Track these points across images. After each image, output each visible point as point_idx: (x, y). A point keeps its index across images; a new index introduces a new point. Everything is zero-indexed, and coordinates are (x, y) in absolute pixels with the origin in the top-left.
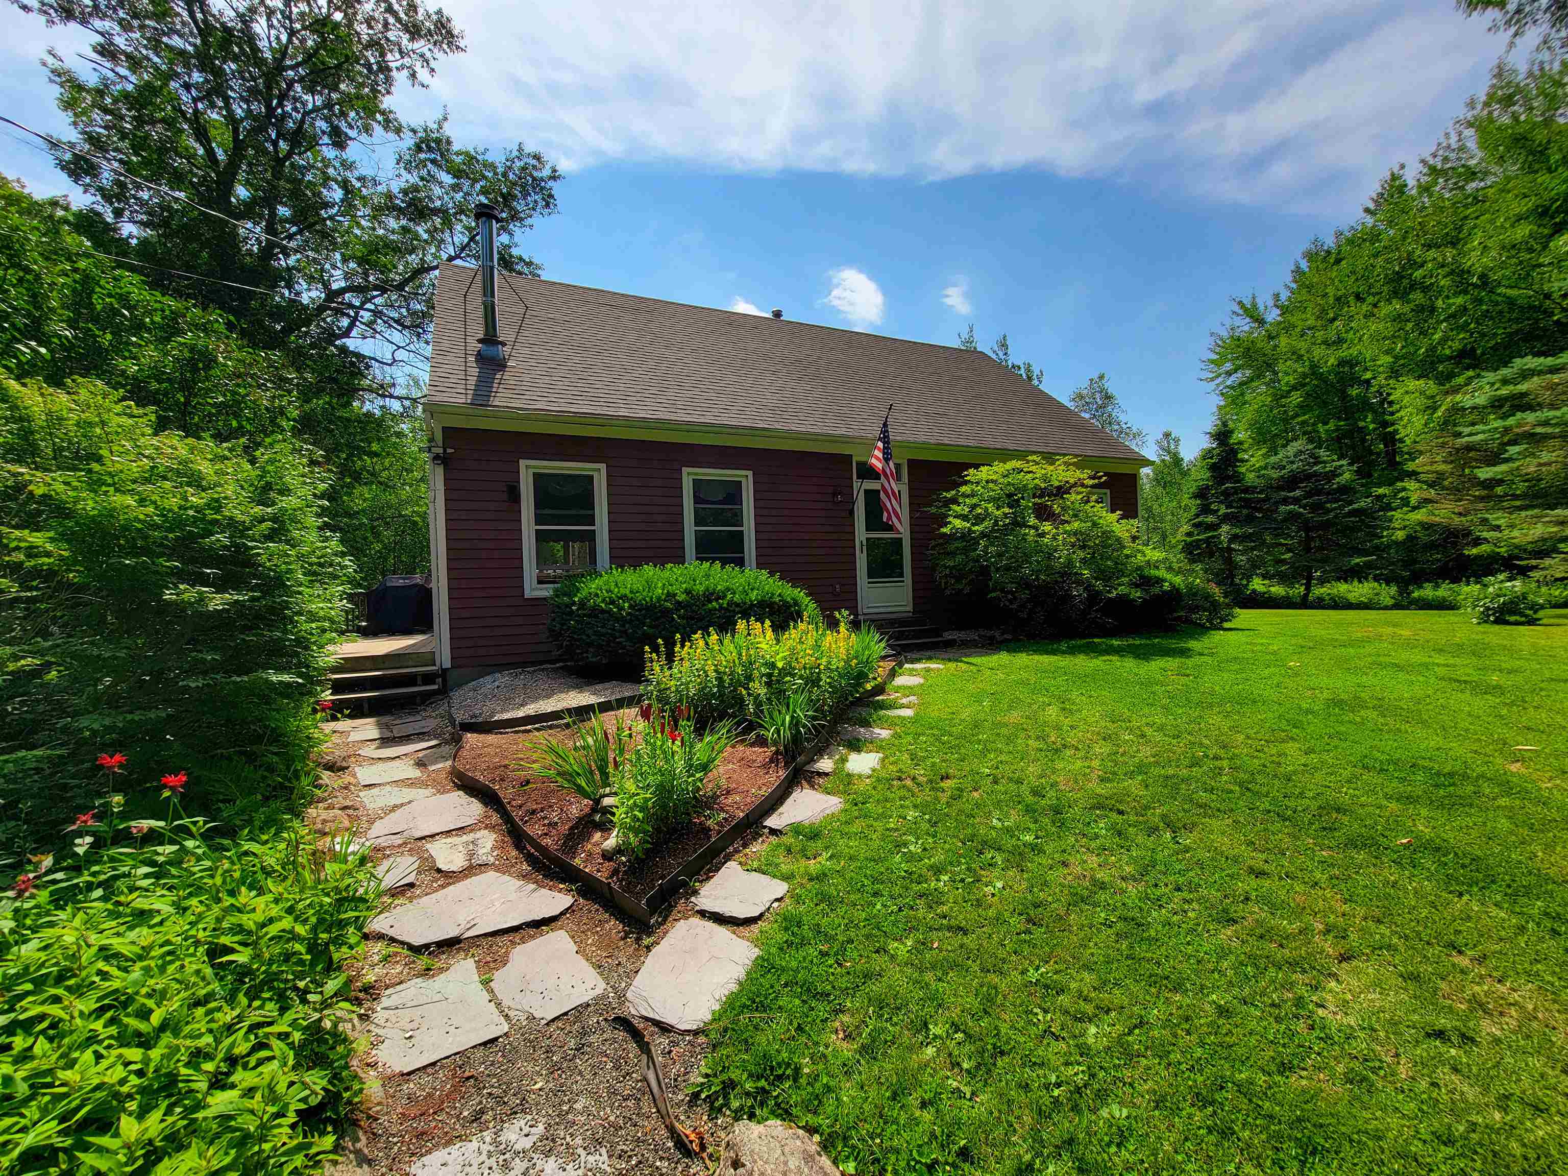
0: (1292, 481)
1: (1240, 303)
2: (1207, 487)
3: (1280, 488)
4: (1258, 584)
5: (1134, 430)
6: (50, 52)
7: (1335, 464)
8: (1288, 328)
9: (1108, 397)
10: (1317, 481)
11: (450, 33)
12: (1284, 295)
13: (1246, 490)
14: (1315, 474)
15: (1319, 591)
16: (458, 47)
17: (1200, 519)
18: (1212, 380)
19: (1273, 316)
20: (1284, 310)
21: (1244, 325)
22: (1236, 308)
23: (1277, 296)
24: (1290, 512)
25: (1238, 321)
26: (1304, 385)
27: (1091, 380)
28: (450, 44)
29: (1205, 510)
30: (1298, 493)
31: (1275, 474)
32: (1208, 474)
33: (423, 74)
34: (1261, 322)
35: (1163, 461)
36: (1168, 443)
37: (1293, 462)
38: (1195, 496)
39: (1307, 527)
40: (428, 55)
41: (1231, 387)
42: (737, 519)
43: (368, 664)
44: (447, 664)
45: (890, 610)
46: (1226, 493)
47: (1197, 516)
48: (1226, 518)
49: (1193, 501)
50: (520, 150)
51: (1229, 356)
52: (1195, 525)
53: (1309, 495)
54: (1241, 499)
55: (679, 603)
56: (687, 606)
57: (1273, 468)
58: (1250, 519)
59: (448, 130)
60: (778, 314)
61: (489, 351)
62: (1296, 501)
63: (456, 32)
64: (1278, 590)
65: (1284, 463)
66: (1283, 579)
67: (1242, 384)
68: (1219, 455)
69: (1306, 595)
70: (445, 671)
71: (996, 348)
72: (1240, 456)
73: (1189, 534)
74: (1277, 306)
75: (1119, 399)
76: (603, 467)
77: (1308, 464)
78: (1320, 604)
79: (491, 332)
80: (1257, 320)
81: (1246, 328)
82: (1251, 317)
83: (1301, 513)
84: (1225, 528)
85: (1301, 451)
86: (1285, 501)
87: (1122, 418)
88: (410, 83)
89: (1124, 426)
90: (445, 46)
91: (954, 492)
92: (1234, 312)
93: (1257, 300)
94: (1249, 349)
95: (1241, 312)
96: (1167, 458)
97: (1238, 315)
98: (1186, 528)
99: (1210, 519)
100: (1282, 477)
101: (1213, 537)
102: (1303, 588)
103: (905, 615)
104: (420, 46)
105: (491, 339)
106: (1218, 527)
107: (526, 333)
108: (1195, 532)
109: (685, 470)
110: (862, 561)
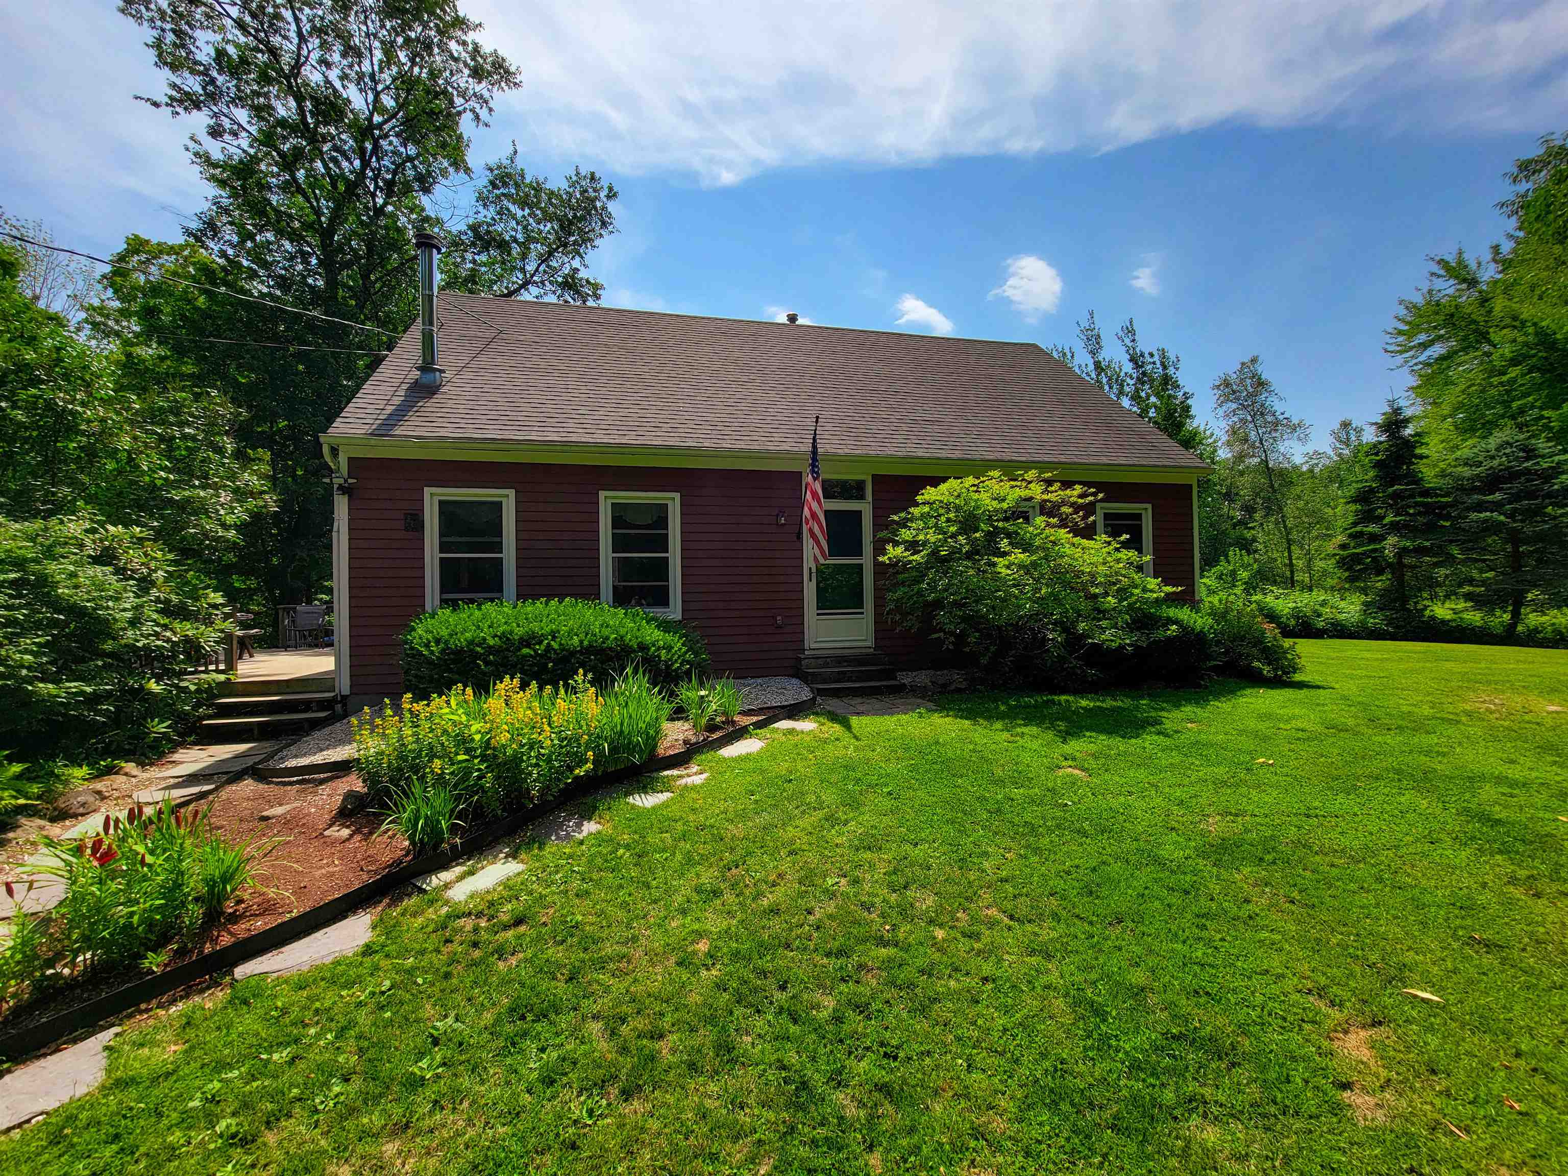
0: (1493, 482)
1: (1441, 262)
2: (1372, 490)
3: (1474, 490)
4: (1442, 611)
5: (1295, 421)
6: (192, 138)
7: (1556, 458)
8: (1508, 288)
9: (1261, 384)
10: (1528, 481)
11: (507, 71)
12: (1507, 247)
13: (1426, 493)
14: (1527, 471)
15: (1533, 619)
16: (515, 84)
17: (1358, 529)
18: (1401, 352)
19: (1489, 273)
20: (1506, 264)
21: (1447, 288)
22: (1436, 269)
23: (1496, 249)
24: (1485, 521)
25: (1439, 284)
26: (1526, 357)
27: (1243, 364)
28: (508, 81)
29: (1367, 516)
30: (1498, 496)
31: (1466, 472)
32: (1372, 474)
33: (483, 113)
34: (1472, 282)
35: (1340, 455)
36: (1348, 433)
37: (1493, 458)
38: (1354, 500)
39: (1515, 538)
40: (486, 94)
41: (1427, 364)
42: (662, 543)
43: (274, 688)
44: (346, 691)
45: (847, 644)
46: (1396, 496)
47: (1355, 524)
48: (1395, 528)
49: (1353, 507)
50: (578, 174)
51: (1425, 326)
52: (1350, 536)
53: (1516, 498)
54: (1417, 504)
55: (490, 647)
56: (497, 651)
57: (1466, 464)
58: (1430, 529)
59: (520, 163)
60: (792, 318)
61: (428, 378)
62: (1497, 506)
63: (513, 69)
64: (1475, 617)
65: (1481, 459)
66: (1478, 602)
67: (1442, 358)
68: (1387, 450)
69: (1513, 626)
70: (344, 698)
71: (1120, 334)
72: (1418, 451)
73: (1343, 547)
74: (1495, 261)
75: (1275, 385)
76: (511, 493)
77: (1517, 459)
78: (1533, 639)
79: (429, 359)
80: (1464, 280)
81: (1451, 291)
82: (1456, 278)
83: (1502, 523)
84: (1391, 540)
85: (1507, 443)
86: (1480, 507)
87: (1278, 407)
88: (475, 124)
89: (1281, 417)
90: (503, 84)
91: (903, 515)
92: (1433, 274)
93: (1465, 256)
94: (1452, 315)
95: (1442, 272)
96: (1347, 452)
97: (1439, 276)
98: (1341, 539)
99: (1372, 528)
100: (1478, 475)
101: (1375, 550)
102: (1507, 617)
103: (864, 651)
104: (481, 88)
105: (427, 367)
106: (1382, 538)
107: (482, 358)
108: (1352, 545)
109: (602, 494)
110: (810, 590)
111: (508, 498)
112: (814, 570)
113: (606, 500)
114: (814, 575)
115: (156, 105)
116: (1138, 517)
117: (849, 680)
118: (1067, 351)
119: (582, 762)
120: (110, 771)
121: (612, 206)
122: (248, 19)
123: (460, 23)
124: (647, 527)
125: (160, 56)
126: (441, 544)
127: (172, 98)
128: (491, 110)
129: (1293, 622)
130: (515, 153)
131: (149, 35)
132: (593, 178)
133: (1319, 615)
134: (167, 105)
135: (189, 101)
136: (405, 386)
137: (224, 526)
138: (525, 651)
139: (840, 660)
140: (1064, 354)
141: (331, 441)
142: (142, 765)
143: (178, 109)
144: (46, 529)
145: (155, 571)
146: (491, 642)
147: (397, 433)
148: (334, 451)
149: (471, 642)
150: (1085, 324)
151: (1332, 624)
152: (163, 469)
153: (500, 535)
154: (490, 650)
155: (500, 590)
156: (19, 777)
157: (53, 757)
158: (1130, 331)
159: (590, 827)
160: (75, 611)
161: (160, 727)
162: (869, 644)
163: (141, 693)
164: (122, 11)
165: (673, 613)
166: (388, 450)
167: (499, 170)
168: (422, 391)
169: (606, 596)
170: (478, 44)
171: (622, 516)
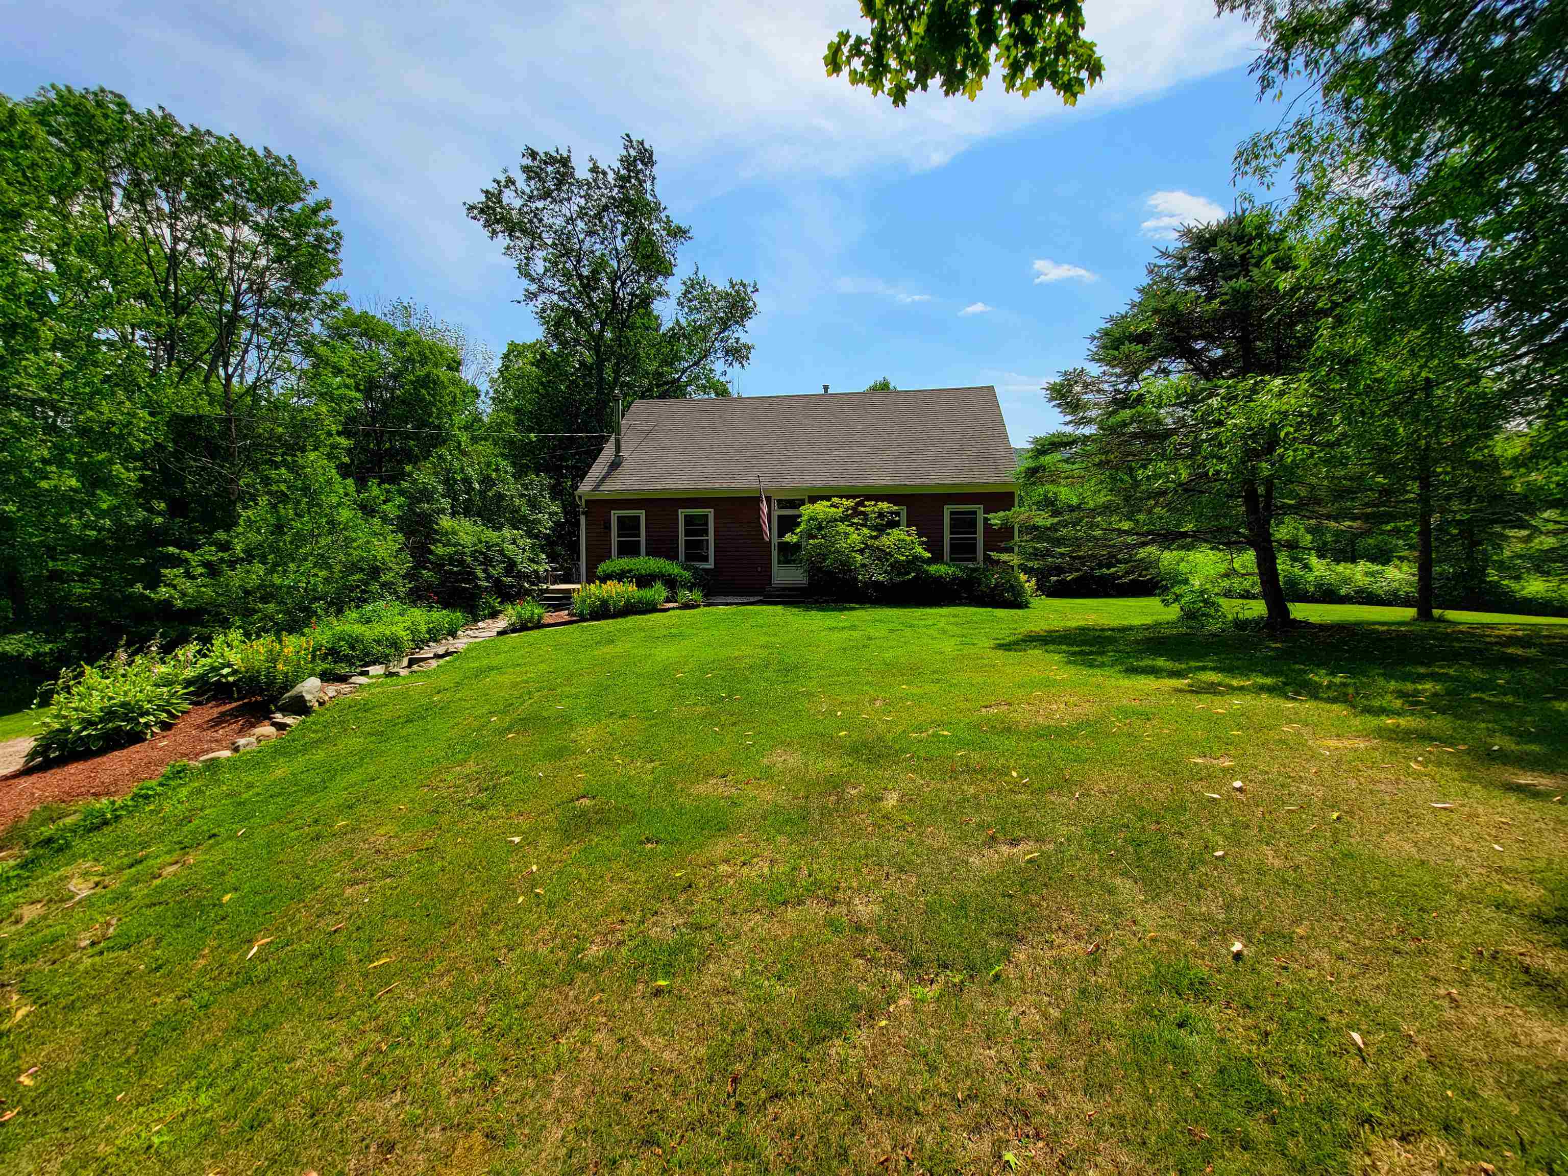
43: (560, 592)
45: (794, 582)
61: (617, 460)
76: (644, 512)
79: (617, 451)
105: (616, 454)
107: (643, 443)
109: (680, 511)
110: (775, 554)
111: (642, 514)
112: (776, 544)
113: (682, 513)
114: (776, 548)
116: (975, 513)
119: (621, 602)
121: (755, 297)
123: (658, 207)
124: (702, 525)
125: (520, 272)
126: (618, 534)
131: (515, 263)
135: (531, 296)
136: (609, 464)
139: (784, 589)
141: (579, 493)
143: (528, 302)
146: (617, 572)
147: (601, 488)
148: (581, 496)
153: (640, 530)
154: (618, 574)
155: (640, 552)
162: (803, 582)
164: (505, 254)
165: (710, 565)
166: (598, 496)
167: (689, 283)
168: (615, 465)
169: (682, 556)
170: (667, 217)
171: (689, 520)
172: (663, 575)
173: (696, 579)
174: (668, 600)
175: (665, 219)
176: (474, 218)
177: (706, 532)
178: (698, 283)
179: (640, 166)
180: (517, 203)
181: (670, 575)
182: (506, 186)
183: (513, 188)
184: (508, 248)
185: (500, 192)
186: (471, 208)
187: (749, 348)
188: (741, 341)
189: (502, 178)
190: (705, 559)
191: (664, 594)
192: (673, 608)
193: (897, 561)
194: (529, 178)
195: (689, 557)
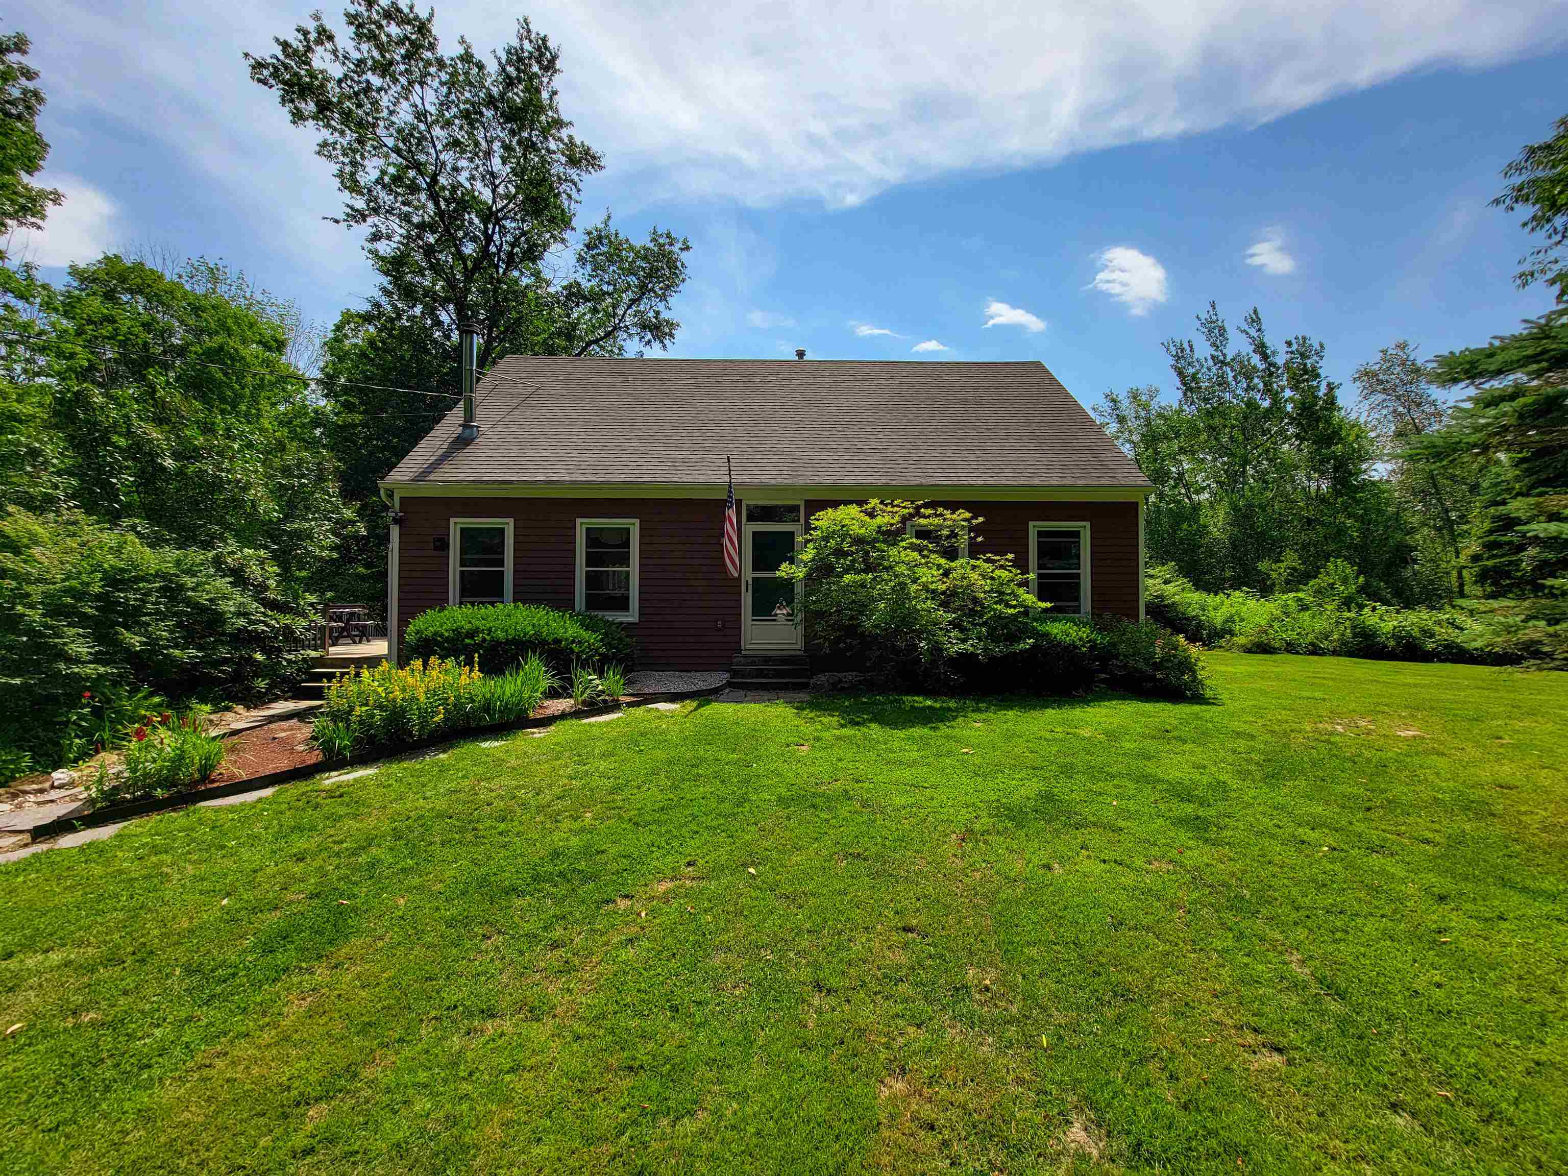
11: (594, 158)
16: (599, 167)
17: (1492, 538)
27: (1386, 352)
28: (593, 166)
40: (577, 178)
43: (349, 663)
45: (779, 647)
47: (1491, 532)
49: (1487, 513)
50: (655, 234)
52: (1483, 546)
59: (612, 228)
60: (801, 354)
61: (467, 433)
63: (598, 155)
71: (1245, 326)
76: (511, 521)
79: (468, 418)
84: (1532, 551)
90: (590, 168)
103: (793, 653)
104: (573, 173)
105: (466, 426)
106: (1521, 548)
107: (517, 412)
108: (1486, 556)
109: (579, 521)
110: (747, 599)
111: (509, 525)
112: (750, 582)
113: (582, 525)
114: (750, 588)
115: (337, 221)
116: (1077, 534)
117: (766, 677)
118: (1186, 346)
119: (438, 713)
120: (228, 709)
121: (684, 256)
122: (401, 145)
123: (559, 123)
124: (617, 546)
125: (342, 182)
126: (461, 559)
127: (348, 215)
128: (579, 190)
129: (1392, 643)
130: (609, 217)
131: (335, 168)
132: (668, 236)
133: (1432, 636)
134: (345, 220)
135: (358, 216)
136: (451, 440)
137: (322, 548)
138: (467, 641)
139: (767, 660)
140: (1182, 350)
141: (388, 486)
142: (248, 708)
143: (352, 223)
144: (186, 556)
145: (268, 579)
146: (446, 634)
147: (431, 478)
148: (391, 495)
149: (436, 633)
150: (1204, 316)
151: (1446, 647)
152: (275, 510)
153: (503, 553)
154: (447, 640)
155: (502, 595)
156: (160, 705)
157: (189, 698)
158: (1255, 319)
159: (442, 756)
160: (200, 609)
161: (262, 684)
162: (798, 647)
163: (250, 661)
164: (319, 153)
165: (632, 616)
166: (424, 491)
167: (595, 233)
168: (463, 442)
169: (580, 601)
170: (571, 137)
171: (593, 538)
172: (544, 643)
173: (609, 646)
174: (553, 694)
175: (566, 140)
176: (264, 82)
177: (625, 560)
178: (607, 237)
179: (535, 68)
180: (337, 71)
181: (557, 641)
182: (319, 42)
183: (329, 46)
184: (324, 144)
185: (309, 49)
186: (259, 66)
187: (671, 325)
188: (662, 316)
189: (311, 26)
190: (622, 604)
191: (545, 683)
192: (563, 716)
193: (999, 617)
194: (359, 36)
195: (593, 603)
